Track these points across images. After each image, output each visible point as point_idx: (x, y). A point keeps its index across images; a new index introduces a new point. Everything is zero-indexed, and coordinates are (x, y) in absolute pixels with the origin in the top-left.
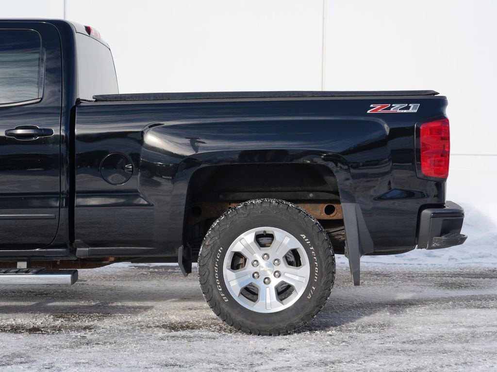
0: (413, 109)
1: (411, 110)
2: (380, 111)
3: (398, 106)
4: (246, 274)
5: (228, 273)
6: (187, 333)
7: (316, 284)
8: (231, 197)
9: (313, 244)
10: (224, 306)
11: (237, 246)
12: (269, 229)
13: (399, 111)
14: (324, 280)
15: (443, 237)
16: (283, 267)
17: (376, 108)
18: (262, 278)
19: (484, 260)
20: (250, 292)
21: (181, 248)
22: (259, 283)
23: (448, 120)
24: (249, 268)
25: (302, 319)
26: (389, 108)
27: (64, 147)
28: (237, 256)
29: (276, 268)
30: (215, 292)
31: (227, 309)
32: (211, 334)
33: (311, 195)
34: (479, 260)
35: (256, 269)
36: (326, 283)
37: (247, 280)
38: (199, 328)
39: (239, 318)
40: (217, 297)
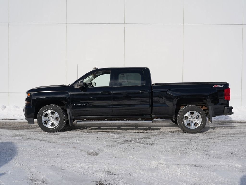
0: (223, 86)
1: (222, 86)
2: (216, 87)
3: (219, 85)
4: (188, 121)
5: (184, 120)
6: (175, 133)
7: (203, 123)
8: (182, 105)
9: (202, 114)
10: (184, 127)
11: (186, 115)
12: (193, 111)
13: (220, 87)
14: (205, 122)
15: (229, 113)
16: (195, 119)
17: (215, 86)
18: (191, 121)
19: (222, 119)
20: (189, 124)
21: (174, 115)
22: (190, 123)
23: (230, 89)
24: (188, 119)
25: (200, 130)
26: (218, 86)
27: (150, 94)
28: (186, 117)
29: (194, 119)
30: (182, 124)
31: (184, 128)
32: (179, 133)
33: (199, 104)
34: (221, 119)
35: (190, 120)
36: (205, 123)
37: (188, 122)
38: (176, 132)
39: (187, 130)
40: (182, 125)
